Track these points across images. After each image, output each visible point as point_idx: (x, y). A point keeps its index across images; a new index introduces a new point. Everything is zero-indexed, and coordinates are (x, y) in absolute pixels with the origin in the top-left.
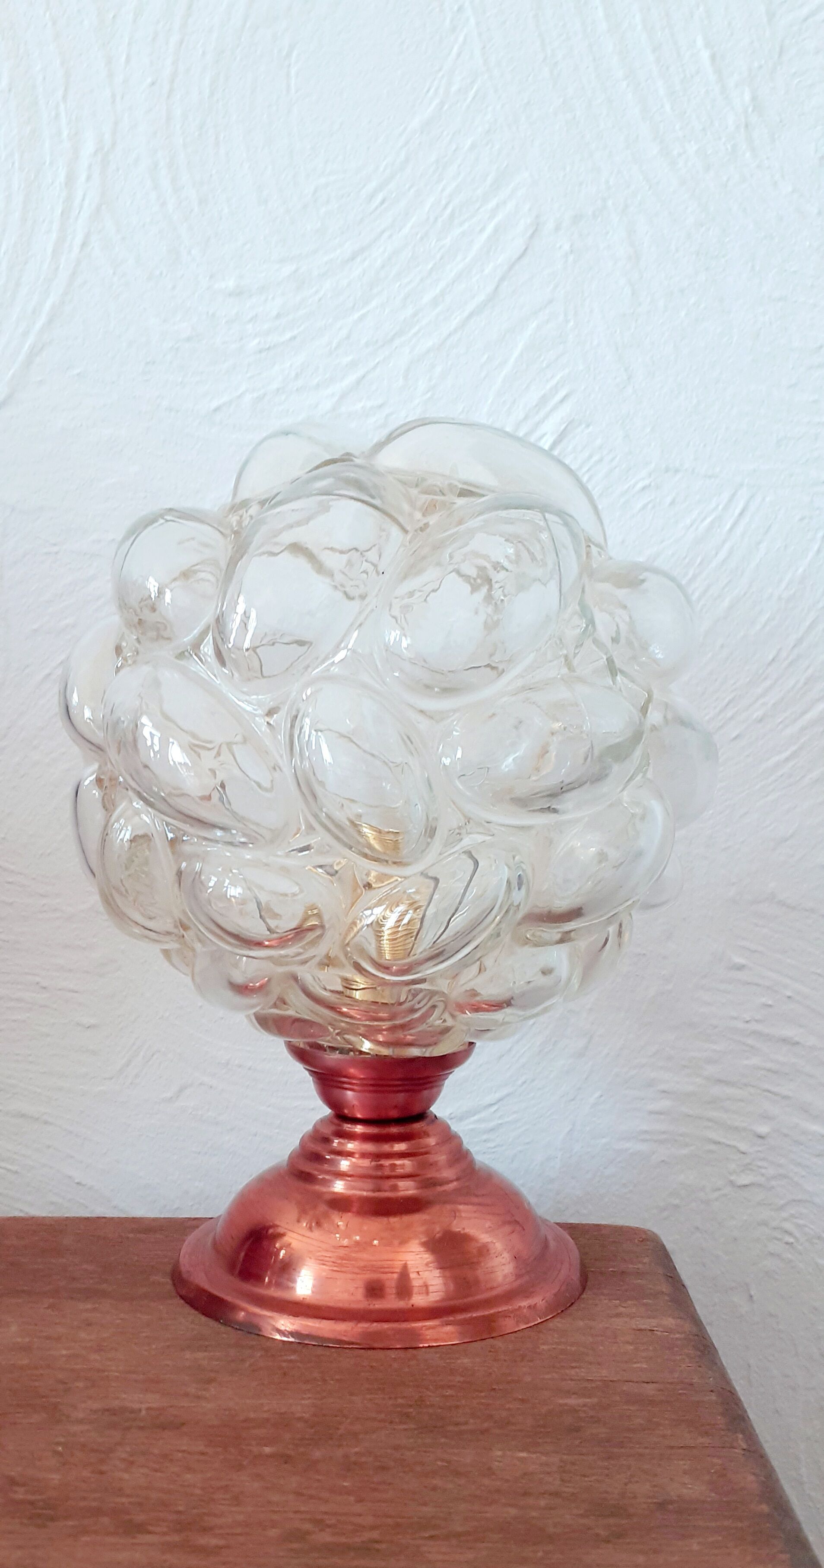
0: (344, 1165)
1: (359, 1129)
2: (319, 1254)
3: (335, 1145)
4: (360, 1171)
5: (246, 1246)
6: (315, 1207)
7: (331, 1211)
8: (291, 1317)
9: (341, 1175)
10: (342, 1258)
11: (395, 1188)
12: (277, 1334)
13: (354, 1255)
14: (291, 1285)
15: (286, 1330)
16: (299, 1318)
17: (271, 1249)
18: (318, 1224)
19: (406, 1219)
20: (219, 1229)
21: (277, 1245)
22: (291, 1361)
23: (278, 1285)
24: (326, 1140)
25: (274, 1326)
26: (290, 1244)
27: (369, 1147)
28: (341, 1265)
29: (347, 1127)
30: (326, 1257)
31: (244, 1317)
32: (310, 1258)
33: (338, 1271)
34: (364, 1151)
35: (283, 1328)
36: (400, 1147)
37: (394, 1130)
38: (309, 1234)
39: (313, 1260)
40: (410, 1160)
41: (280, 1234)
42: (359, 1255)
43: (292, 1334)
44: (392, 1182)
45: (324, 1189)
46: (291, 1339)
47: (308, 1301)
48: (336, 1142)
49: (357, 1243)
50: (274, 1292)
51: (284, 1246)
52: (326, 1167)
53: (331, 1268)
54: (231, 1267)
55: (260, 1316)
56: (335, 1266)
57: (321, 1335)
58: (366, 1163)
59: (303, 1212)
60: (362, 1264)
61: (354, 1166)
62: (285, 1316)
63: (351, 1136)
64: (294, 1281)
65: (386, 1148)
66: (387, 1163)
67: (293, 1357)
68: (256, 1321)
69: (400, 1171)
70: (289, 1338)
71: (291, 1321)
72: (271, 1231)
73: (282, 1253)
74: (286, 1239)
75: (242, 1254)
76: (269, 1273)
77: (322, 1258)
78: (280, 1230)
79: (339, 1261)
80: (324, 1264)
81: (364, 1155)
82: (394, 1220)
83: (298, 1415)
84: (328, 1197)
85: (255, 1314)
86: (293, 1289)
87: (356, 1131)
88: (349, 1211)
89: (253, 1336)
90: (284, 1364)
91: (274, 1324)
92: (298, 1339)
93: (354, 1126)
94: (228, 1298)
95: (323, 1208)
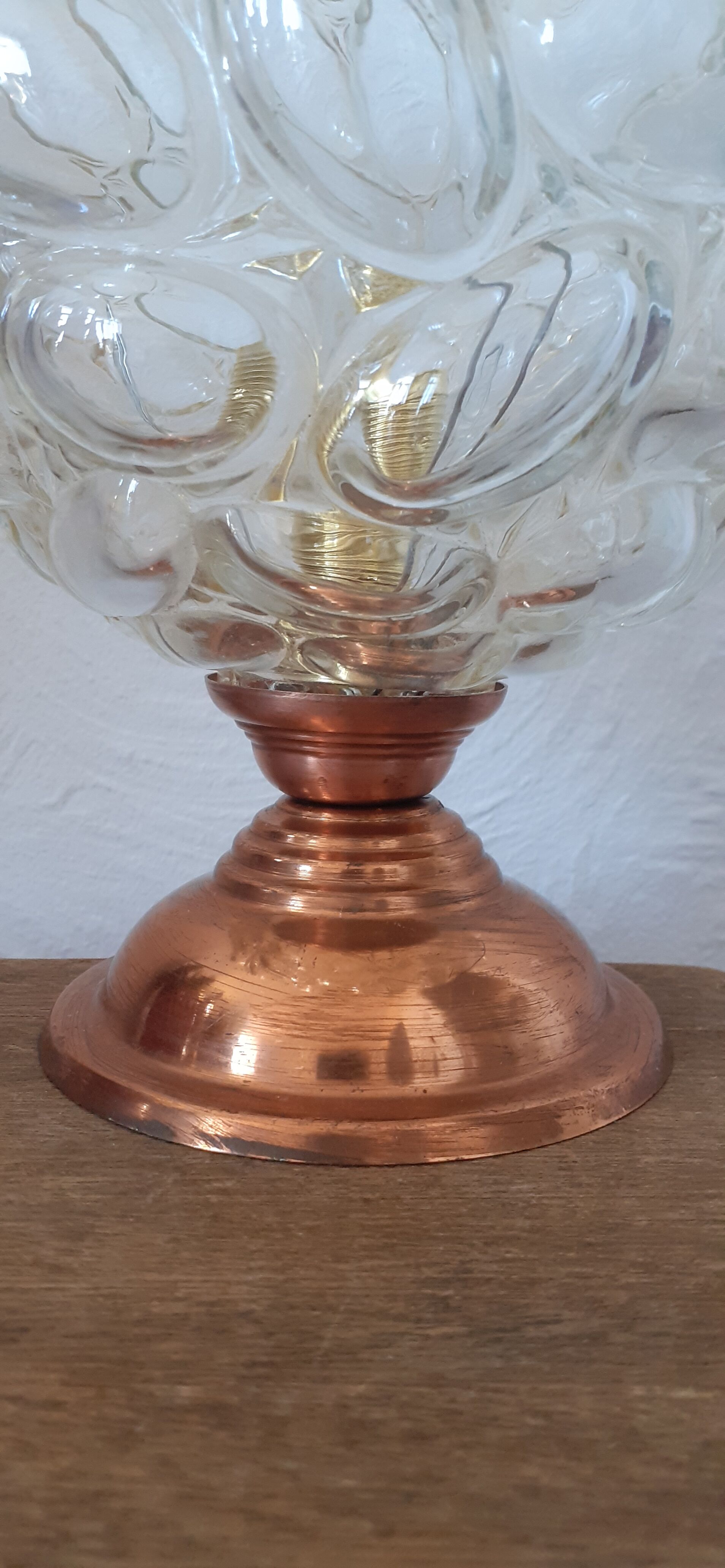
0: (305, 871)
1: (326, 817)
2: (269, 1009)
3: (289, 840)
4: (331, 880)
5: (152, 999)
6: (259, 938)
7: (283, 944)
8: (224, 1113)
9: (298, 886)
10: (307, 1016)
11: (382, 906)
12: (202, 1142)
13: (327, 1011)
14: (224, 1059)
15: (216, 1135)
16: (238, 1115)
17: (192, 1002)
18: (265, 963)
19: (401, 954)
20: (111, 973)
21: (202, 996)
22: (224, 1192)
23: (202, 1059)
24: (275, 836)
25: (196, 1128)
26: (221, 994)
27: (342, 844)
28: (307, 1027)
29: (308, 815)
30: (280, 1014)
31: (146, 1112)
32: (255, 1016)
33: (302, 1037)
34: (333, 850)
35: (211, 1132)
36: (390, 844)
37: (381, 819)
38: (250, 977)
39: (259, 1021)
40: (404, 865)
41: (204, 977)
42: (335, 1011)
43: (227, 1141)
44: (377, 897)
45: (274, 909)
46: (225, 1150)
47: (251, 1086)
48: (291, 838)
49: (329, 993)
50: (193, 1072)
51: (213, 998)
52: (276, 875)
53: (289, 1032)
54: (128, 1031)
55: (173, 1111)
56: (296, 1029)
57: (276, 1144)
58: (339, 867)
59: (240, 947)
60: (340, 1024)
61: (317, 872)
62: (214, 1112)
63: (314, 829)
64: (227, 1053)
65: (369, 845)
66: (370, 868)
67: (229, 1184)
68: (166, 1119)
69: (388, 880)
70: (222, 1148)
71: (225, 1120)
72: (191, 974)
73: (209, 1007)
74: (216, 986)
75: (147, 1010)
76: (187, 1040)
77: (276, 1016)
78: (207, 973)
79: (303, 1021)
80: (278, 1026)
81: (333, 856)
82: (382, 955)
83: (243, 1307)
84: (277, 920)
85: (165, 1108)
86: (227, 1065)
87: (321, 821)
88: (312, 941)
89: (162, 1145)
90: (214, 1199)
91: (196, 1124)
92: (236, 1151)
93: (317, 815)
94: (123, 1082)
95: (270, 937)
